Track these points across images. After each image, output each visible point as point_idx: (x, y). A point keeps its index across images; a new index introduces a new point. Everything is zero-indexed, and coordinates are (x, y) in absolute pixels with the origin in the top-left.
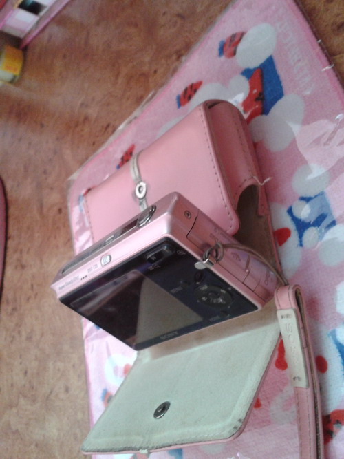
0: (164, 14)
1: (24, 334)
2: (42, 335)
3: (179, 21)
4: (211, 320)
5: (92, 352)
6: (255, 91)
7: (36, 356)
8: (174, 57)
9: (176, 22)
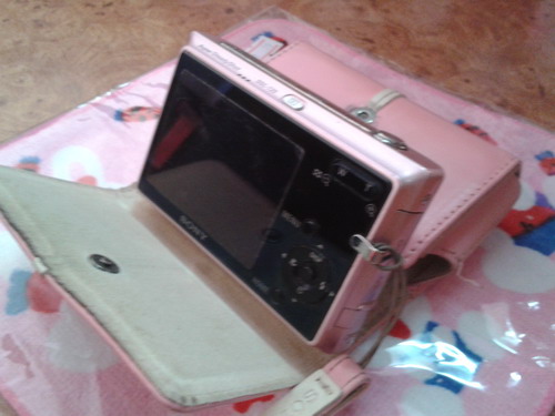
0: (531, 69)
1: (39, 15)
2: (54, 41)
3: (536, 91)
4: (255, 280)
5: (81, 120)
6: (530, 218)
7: (20, 42)
8: (497, 99)
9: (532, 88)
